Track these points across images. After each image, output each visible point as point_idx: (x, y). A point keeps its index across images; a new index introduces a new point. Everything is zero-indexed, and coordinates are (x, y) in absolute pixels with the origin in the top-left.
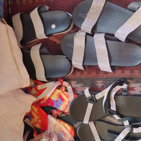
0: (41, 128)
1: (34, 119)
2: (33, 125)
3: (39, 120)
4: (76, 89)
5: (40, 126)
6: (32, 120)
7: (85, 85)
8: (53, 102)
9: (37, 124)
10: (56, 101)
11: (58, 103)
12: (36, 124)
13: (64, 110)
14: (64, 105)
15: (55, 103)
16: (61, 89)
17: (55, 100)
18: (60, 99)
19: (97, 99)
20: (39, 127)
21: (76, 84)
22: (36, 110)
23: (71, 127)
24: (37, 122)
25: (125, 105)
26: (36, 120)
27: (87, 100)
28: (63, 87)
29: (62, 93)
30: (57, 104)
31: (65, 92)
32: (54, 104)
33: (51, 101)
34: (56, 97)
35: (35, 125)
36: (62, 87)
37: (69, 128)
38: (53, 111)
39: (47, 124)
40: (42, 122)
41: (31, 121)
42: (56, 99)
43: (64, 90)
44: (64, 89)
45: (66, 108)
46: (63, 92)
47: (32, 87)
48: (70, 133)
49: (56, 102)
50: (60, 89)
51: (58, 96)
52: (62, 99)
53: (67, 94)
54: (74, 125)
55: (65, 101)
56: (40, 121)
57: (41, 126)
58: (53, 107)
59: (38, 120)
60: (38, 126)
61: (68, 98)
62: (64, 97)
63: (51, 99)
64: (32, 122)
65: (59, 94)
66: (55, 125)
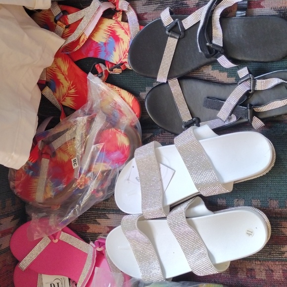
0: (75, 106)
1: (62, 89)
2: (59, 101)
3: (71, 89)
4: (145, 16)
5: (72, 103)
6: (57, 90)
7: (162, 5)
8: (99, 47)
9: (67, 98)
10: (105, 44)
11: (109, 48)
12: (65, 99)
13: (119, 61)
14: (120, 51)
15: (103, 49)
16: (114, 18)
17: (102, 42)
18: (111, 40)
19: (186, 27)
20: (71, 105)
21: (144, 5)
22: (65, 67)
23: (133, 97)
24: (67, 95)
25: (241, 36)
26: (64, 90)
27: (166, 33)
28: (118, 15)
29: (116, 24)
30: (105, 51)
31: (123, 23)
32: (100, 51)
33: (94, 45)
34: (105, 36)
35: (63, 101)
36: (118, 13)
37: (129, 98)
38: (99, 65)
39: (86, 95)
40: (76, 93)
41: (56, 92)
42: (104, 41)
43: (120, 19)
44: (121, 16)
45: (123, 58)
46: (118, 23)
47: (57, 19)
48: (132, 109)
49: (104, 46)
50: (112, 19)
51: (108, 32)
52: (117, 39)
53: (127, 27)
54: (141, 93)
55: (121, 42)
56: (73, 91)
57: (74, 101)
58: (99, 57)
59: (69, 89)
60: (69, 102)
61: (127, 34)
62: (120, 32)
63: (95, 42)
64: (57, 94)
65: (110, 27)
66: (102, 95)
